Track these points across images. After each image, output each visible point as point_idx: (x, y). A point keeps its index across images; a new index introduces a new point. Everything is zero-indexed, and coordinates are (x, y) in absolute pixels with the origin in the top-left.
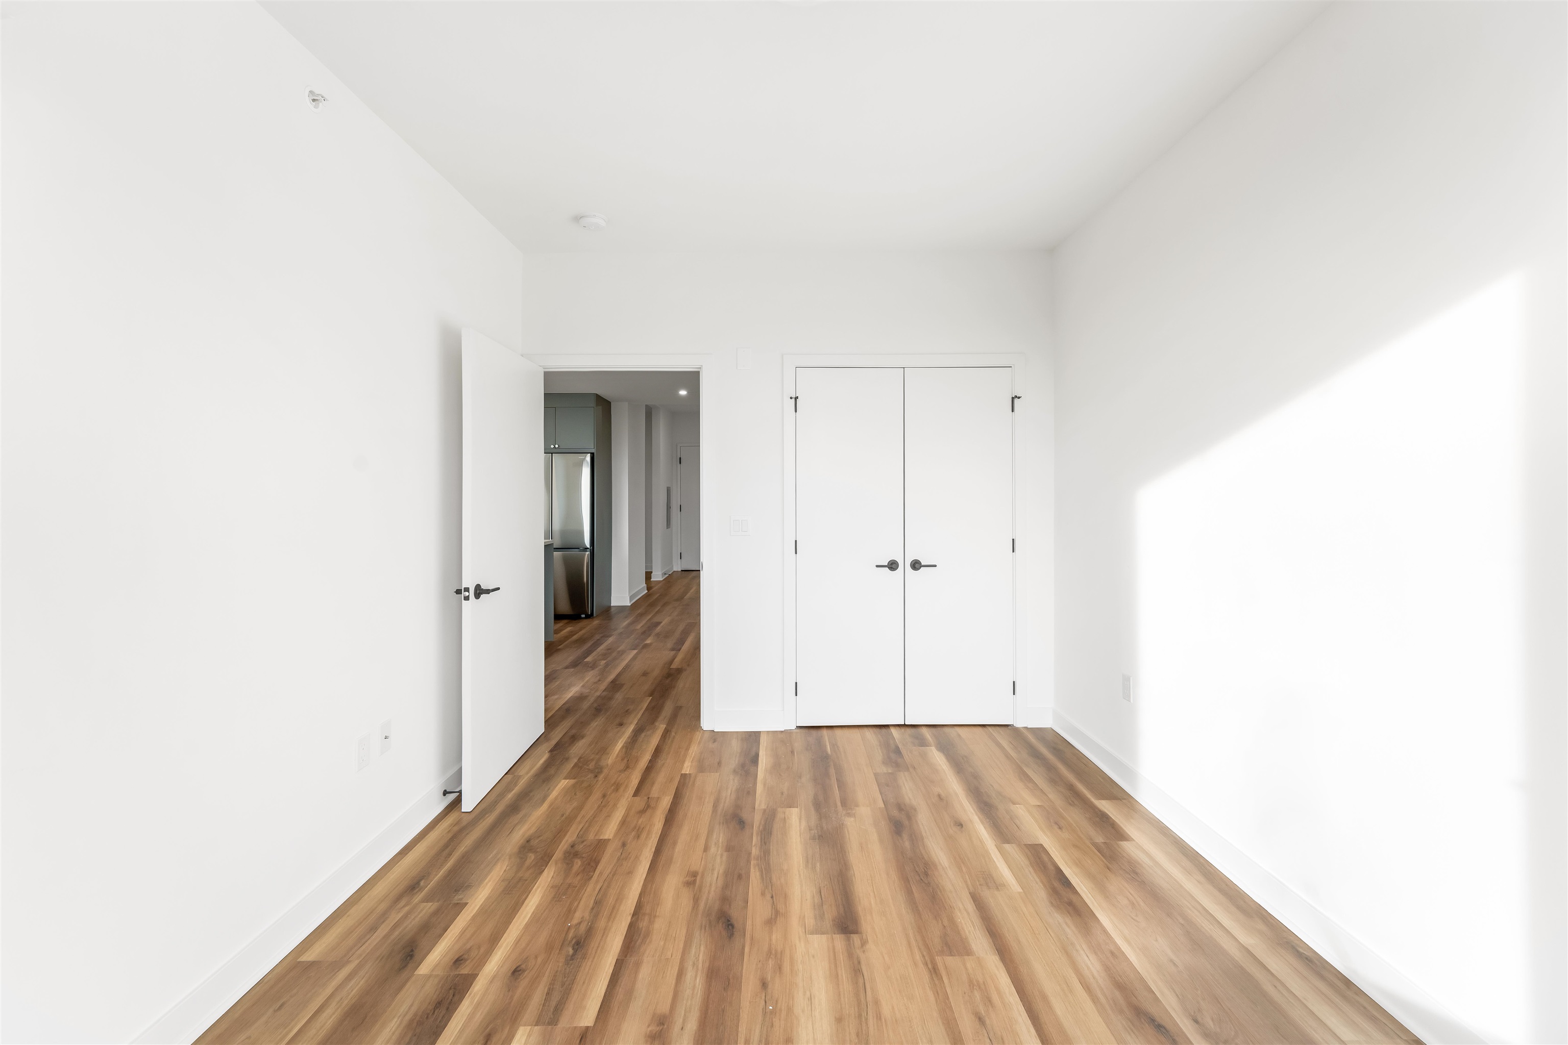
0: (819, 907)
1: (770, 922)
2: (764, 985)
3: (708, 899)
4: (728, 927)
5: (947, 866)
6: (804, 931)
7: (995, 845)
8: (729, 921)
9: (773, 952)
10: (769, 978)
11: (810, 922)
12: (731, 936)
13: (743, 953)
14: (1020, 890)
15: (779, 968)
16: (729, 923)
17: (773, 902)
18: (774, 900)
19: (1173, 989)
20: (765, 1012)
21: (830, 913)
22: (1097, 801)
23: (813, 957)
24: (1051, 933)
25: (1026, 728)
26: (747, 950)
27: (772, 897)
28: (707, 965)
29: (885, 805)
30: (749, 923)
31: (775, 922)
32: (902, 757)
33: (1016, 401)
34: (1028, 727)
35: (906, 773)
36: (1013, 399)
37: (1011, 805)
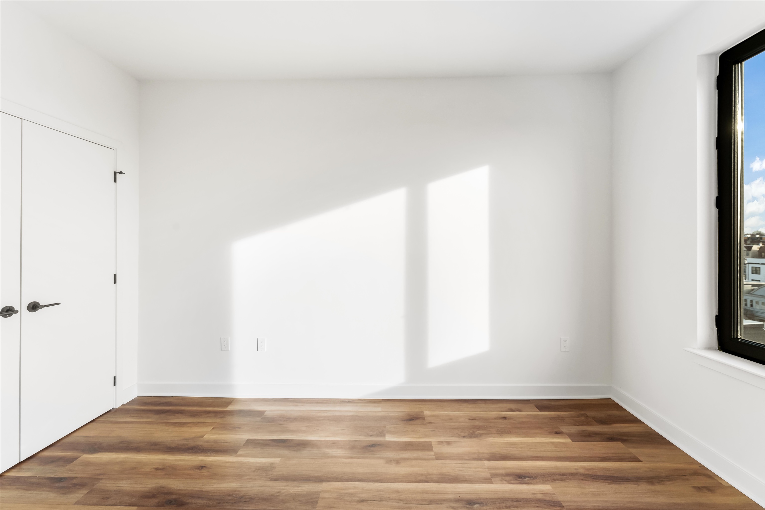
5: (240, 485)
7: (235, 457)
14: (280, 459)
19: (356, 435)
22: (227, 409)
24: (315, 458)
25: (123, 405)
29: (136, 506)
32: (73, 478)
33: (118, 175)
34: (125, 404)
35: (101, 481)
36: (115, 173)
37: (202, 438)
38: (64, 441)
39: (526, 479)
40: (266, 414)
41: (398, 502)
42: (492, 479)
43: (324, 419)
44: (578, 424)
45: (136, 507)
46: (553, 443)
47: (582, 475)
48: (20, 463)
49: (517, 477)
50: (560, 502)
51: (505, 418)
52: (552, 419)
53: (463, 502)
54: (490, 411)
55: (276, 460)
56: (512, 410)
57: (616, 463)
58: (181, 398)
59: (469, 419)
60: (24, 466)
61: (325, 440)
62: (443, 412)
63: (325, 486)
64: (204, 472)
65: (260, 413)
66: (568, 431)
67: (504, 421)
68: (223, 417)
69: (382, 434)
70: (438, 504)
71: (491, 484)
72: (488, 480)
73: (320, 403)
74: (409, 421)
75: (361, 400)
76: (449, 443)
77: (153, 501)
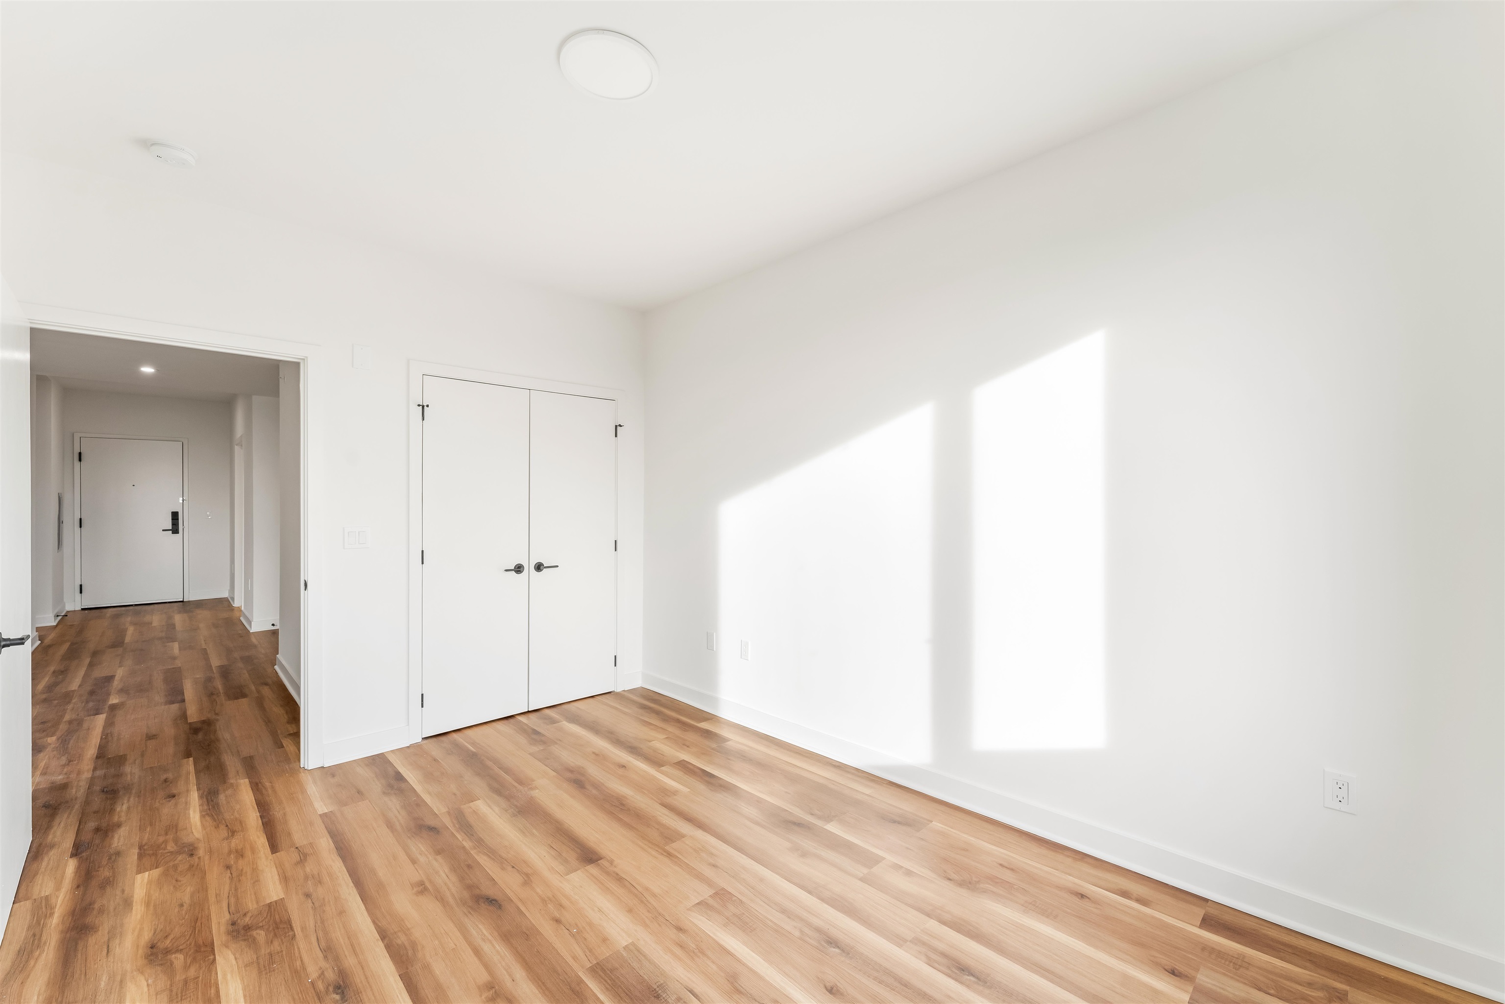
0: (558, 856)
1: (527, 883)
2: (557, 920)
3: (453, 895)
5: (631, 794)
6: (559, 875)
7: (655, 770)
8: (488, 898)
9: (547, 899)
10: (557, 915)
11: (559, 868)
12: (499, 906)
13: (521, 912)
14: (688, 790)
15: (560, 906)
16: (490, 900)
18: (517, 868)
20: (572, 935)
21: (570, 855)
22: (699, 724)
23: (580, 886)
25: (623, 690)
26: (522, 909)
27: (513, 867)
28: (496, 934)
30: (508, 892)
31: (531, 881)
32: (544, 735)
33: (619, 428)
34: (626, 690)
35: (556, 746)
36: (616, 426)
37: (649, 743)
38: (564, 706)
40: (729, 743)
42: (909, 943)
43: (781, 773)
44: (1272, 992)
45: (556, 774)
46: (1127, 977)
48: (529, 712)
49: (957, 966)
51: (1081, 896)
52: (1210, 951)
53: (824, 937)
54: (1066, 873)
55: (685, 790)
56: (1125, 894)
59: (1001, 865)
60: (532, 716)
62: (965, 836)
63: (699, 834)
64: (621, 771)
66: (1214, 985)
67: (1076, 900)
68: (685, 731)
69: (828, 819)
70: (789, 918)
71: (895, 946)
72: (899, 941)
73: (800, 754)
74: (893, 823)
76: (909, 873)
77: (568, 775)
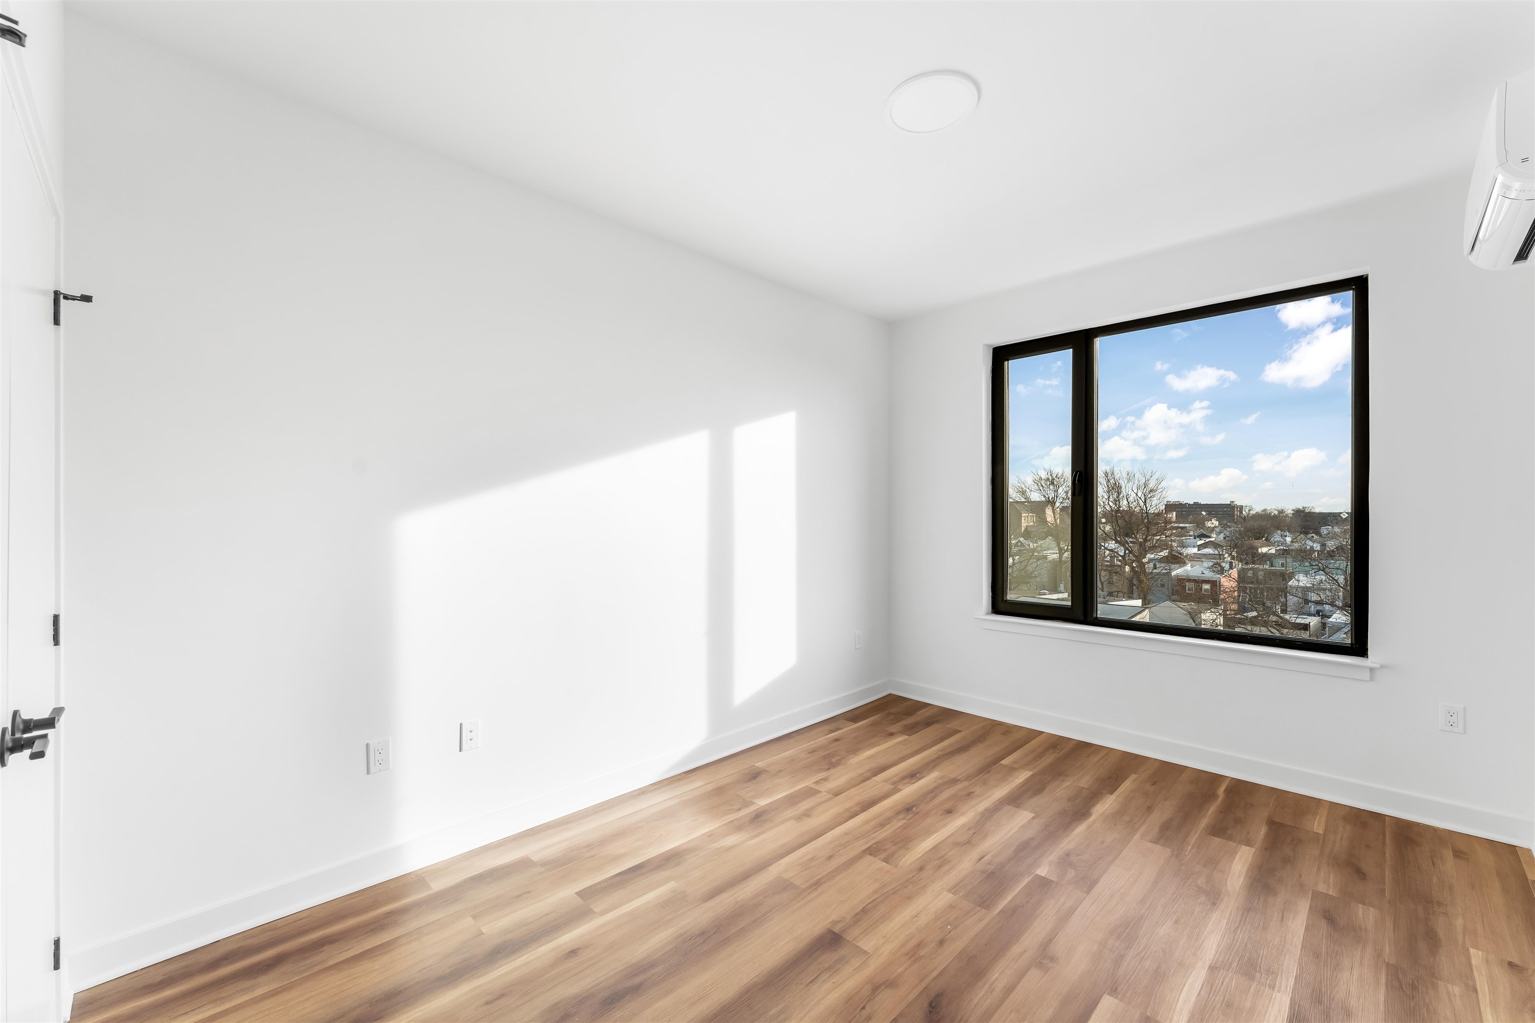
0: (833, 969)
1: (891, 984)
2: (942, 942)
4: (936, 1006)
6: (869, 959)
8: (930, 1012)
10: (933, 944)
11: (856, 963)
12: (939, 996)
13: (941, 974)
15: (920, 945)
16: (931, 1009)
17: (867, 1002)
18: (865, 1003)
20: (956, 927)
21: (828, 958)
23: (885, 937)
26: (935, 974)
27: (863, 1008)
30: (912, 997)
31: (887, 981)
36: (57, 294)
39: (918, 775)
41: (860, 840)
42: (898, 787)
46: (898, 743)
47: (944, 755)
50: (954, 778)
51: (836, 740)
52: (873, 724)
57: (948, 740)
58: (253, 931)
61: (692, 839)
65: (524, 864)
74: (754, 779)
75: (656, 785)
